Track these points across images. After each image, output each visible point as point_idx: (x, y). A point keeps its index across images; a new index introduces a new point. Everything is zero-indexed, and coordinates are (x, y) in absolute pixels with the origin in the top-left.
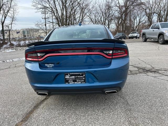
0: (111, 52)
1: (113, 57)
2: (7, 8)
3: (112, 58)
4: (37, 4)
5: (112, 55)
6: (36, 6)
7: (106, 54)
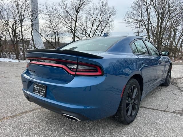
0: (75, 67)
1: (77, 73)
2: (105, 25)
3: (75, 75)
4: (129, 18)
5: (77, 70)
6: (128, 21)
7: (70, 69)
